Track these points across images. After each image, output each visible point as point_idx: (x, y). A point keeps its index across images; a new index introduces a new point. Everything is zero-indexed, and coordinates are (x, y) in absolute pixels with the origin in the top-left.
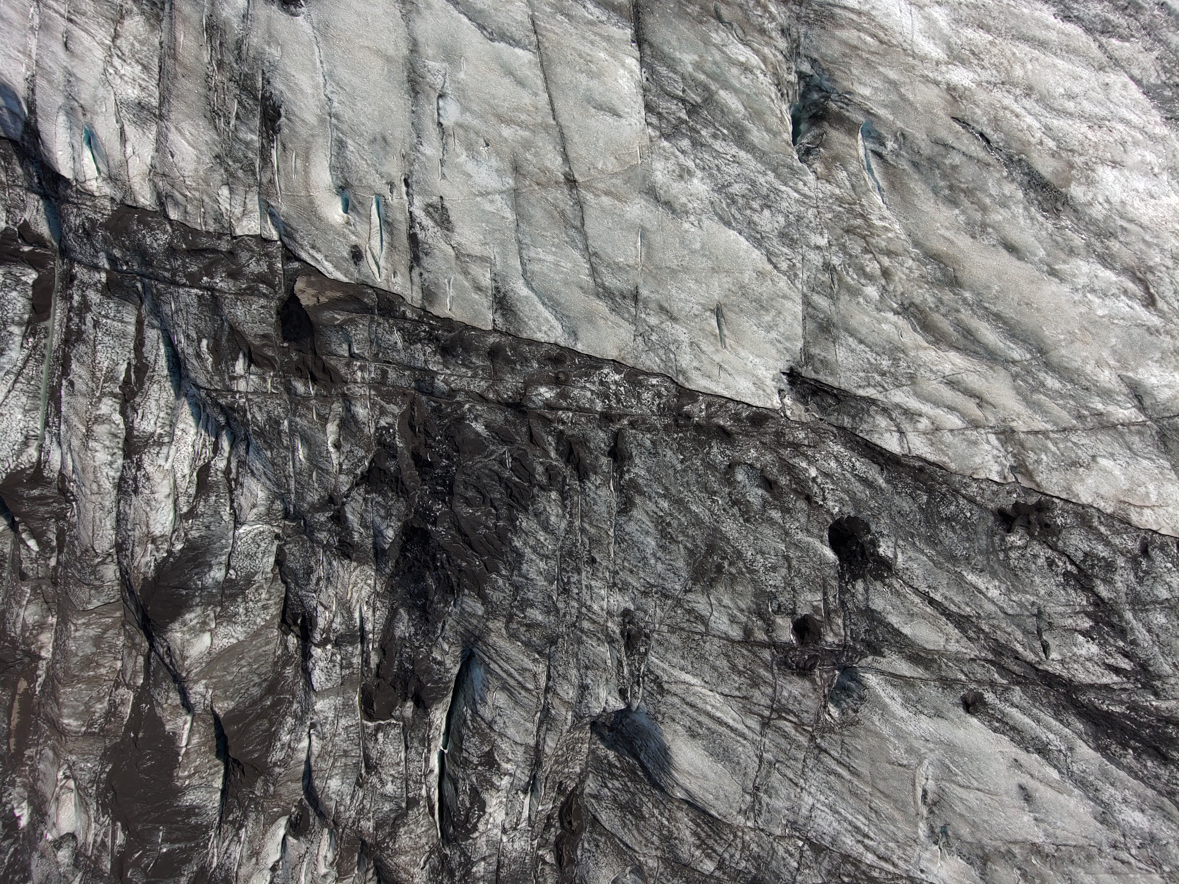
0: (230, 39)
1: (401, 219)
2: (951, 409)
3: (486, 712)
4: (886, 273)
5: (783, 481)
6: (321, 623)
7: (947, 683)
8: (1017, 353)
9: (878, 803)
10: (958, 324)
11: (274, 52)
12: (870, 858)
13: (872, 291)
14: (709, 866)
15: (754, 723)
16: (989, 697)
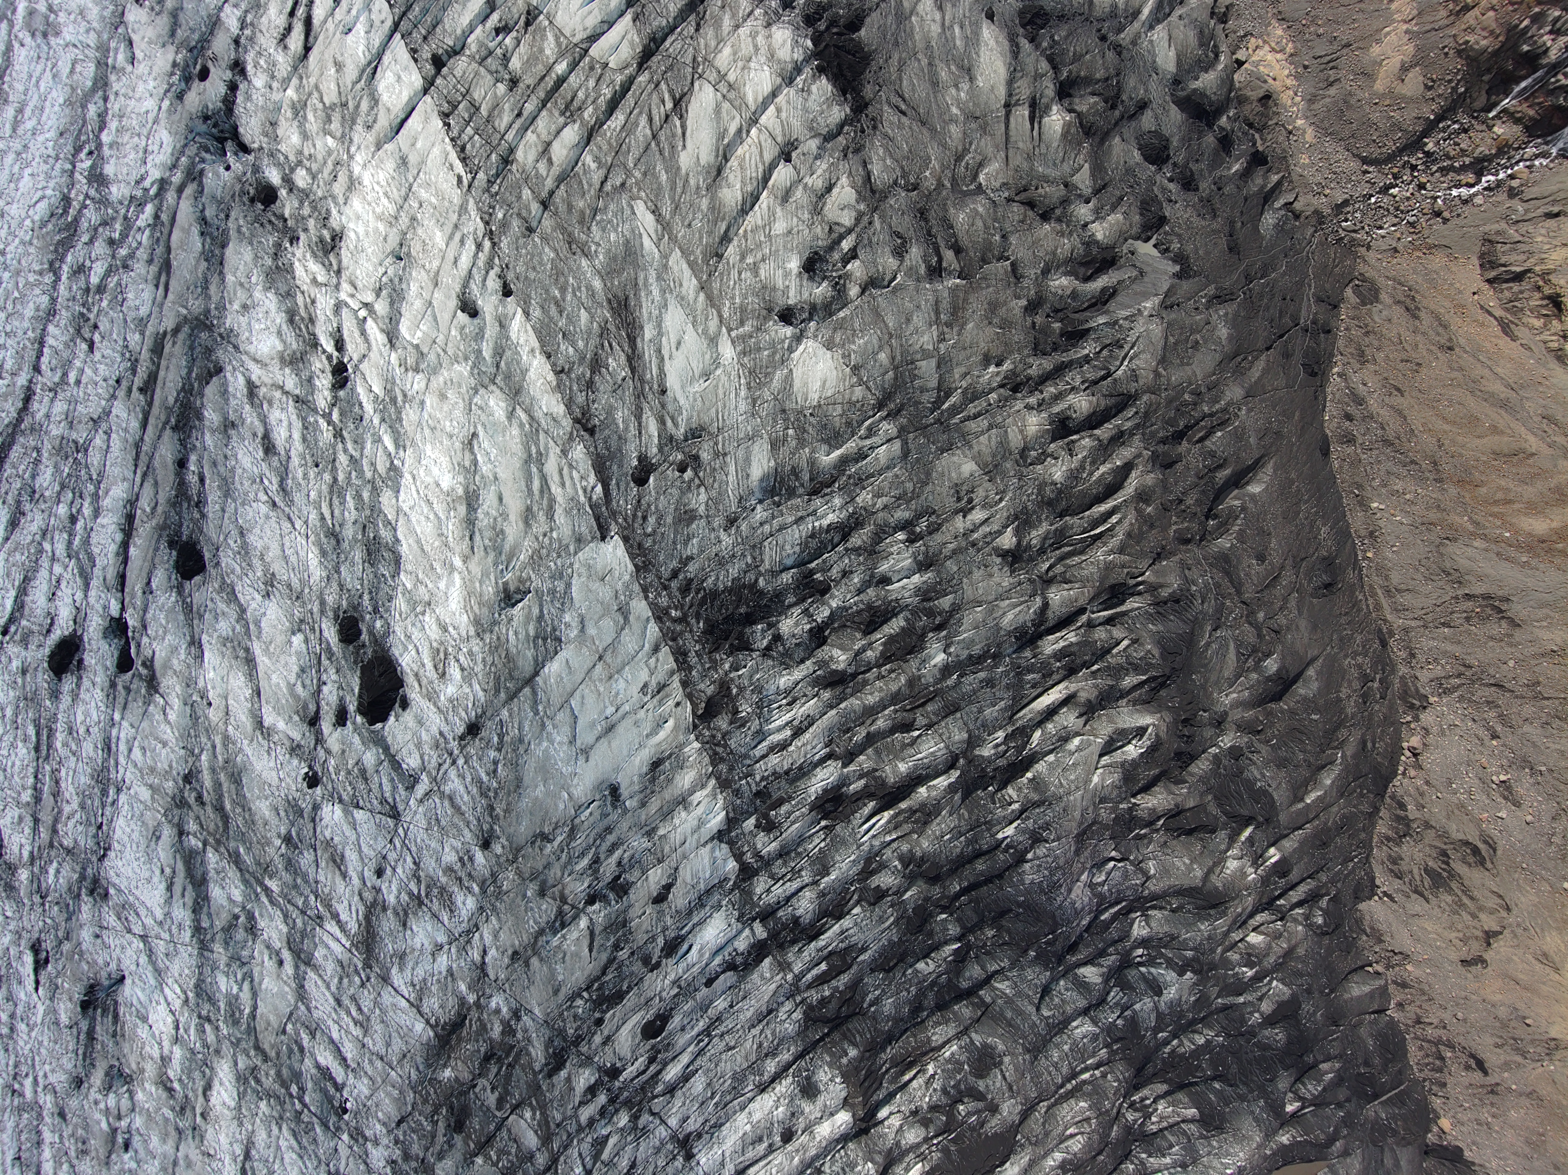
0: (642, 796)
1: (655, 700)
2: (572, 478)
3: (797, 549)
4: (545, 535)
5: (640, 514)
6: (808, 626)
7: (663, 406)
8: (534, 470)
9: (721, 396)
10: (542, 498)
11: (635, 779)
12: (743, 381)
13: (555, 535)
14: (791, 432)
15: (728, 459)
16: (656, 387)
